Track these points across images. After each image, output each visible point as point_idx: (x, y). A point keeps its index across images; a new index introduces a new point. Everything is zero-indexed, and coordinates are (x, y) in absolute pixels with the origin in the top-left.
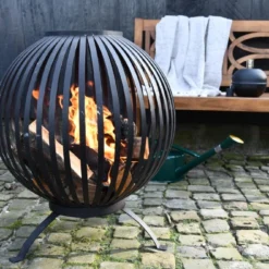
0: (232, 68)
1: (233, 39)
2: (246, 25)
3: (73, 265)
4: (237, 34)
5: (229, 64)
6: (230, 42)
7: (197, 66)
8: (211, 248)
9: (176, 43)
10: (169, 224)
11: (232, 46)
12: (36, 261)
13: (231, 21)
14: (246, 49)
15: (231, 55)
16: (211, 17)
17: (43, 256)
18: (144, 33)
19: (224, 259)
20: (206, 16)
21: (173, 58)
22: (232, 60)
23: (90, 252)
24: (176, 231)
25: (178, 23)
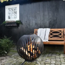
0: (50, 37)
2: (53, 29)
4: (51, 31)
5: (50, 36)
6: (50, 32)
9: (41, 32)
13: (50, 29)
14: (53, 33)
15: (50, 34)
22: (50, 35)
25: (41, 30)
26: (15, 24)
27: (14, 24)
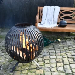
0: (60, 18)
1: (60, 12)
2: (63, 8)
3: (22, 73)
4: (61, 11)
5: (59, 18)
7: (52, 18)
8: (51, 68)
9: (47, 12)
10: (43, 60)
11: (60, 13)
12: (15, 72)
13: (60, 7)
14: (63, 14)
15: (60, 15)
16: (55, 7)
17: (17, 71)
18: (40, 10)
19: (53, 72)
20: (54, 6)
21: (46, 16)
23: (26, 69)
24: (44, 63)
25: (48, 8)
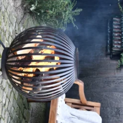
26: (119, 46)
27: (120, 42)
